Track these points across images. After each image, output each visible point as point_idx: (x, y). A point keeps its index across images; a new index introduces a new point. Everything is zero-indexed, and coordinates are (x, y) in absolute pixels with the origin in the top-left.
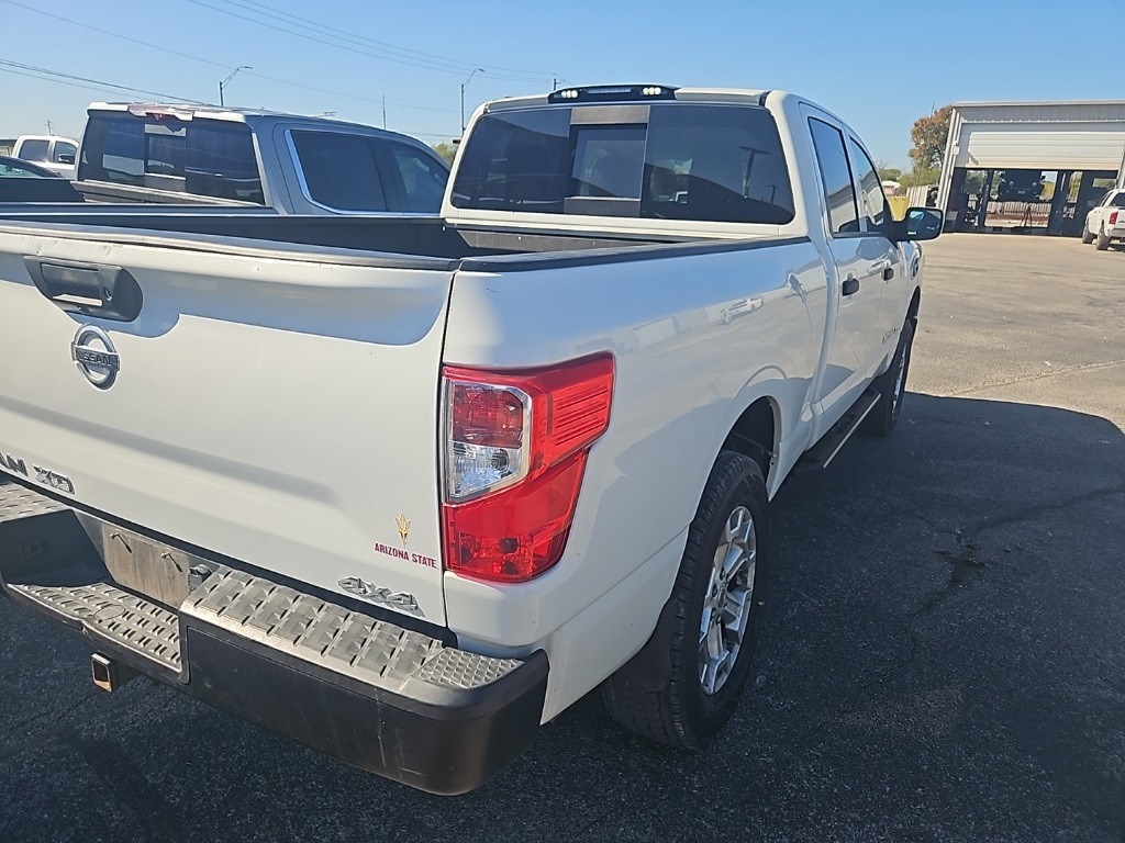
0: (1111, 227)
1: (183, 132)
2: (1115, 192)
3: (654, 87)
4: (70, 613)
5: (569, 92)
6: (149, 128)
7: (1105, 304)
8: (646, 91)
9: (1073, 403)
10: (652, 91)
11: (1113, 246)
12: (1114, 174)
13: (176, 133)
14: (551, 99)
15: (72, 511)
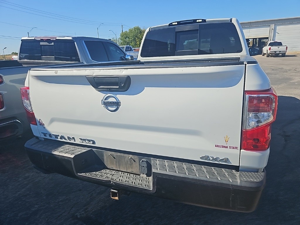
0: (270, 51)
1: (53, 44)
2: (269, 42)
3: (200, 19)
4: (104, 178)
5: (175, 23)
6: (41, 43)
7: (276, 70)
8: (197, 21)
9: (283, 94)
10: (199, 21)
11: (270, 56)
12: (267, 38)
13: (50, 44)
14: (170, 25)
15: (92, 149)
